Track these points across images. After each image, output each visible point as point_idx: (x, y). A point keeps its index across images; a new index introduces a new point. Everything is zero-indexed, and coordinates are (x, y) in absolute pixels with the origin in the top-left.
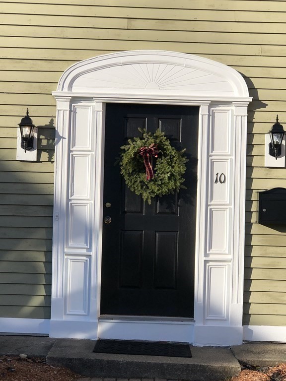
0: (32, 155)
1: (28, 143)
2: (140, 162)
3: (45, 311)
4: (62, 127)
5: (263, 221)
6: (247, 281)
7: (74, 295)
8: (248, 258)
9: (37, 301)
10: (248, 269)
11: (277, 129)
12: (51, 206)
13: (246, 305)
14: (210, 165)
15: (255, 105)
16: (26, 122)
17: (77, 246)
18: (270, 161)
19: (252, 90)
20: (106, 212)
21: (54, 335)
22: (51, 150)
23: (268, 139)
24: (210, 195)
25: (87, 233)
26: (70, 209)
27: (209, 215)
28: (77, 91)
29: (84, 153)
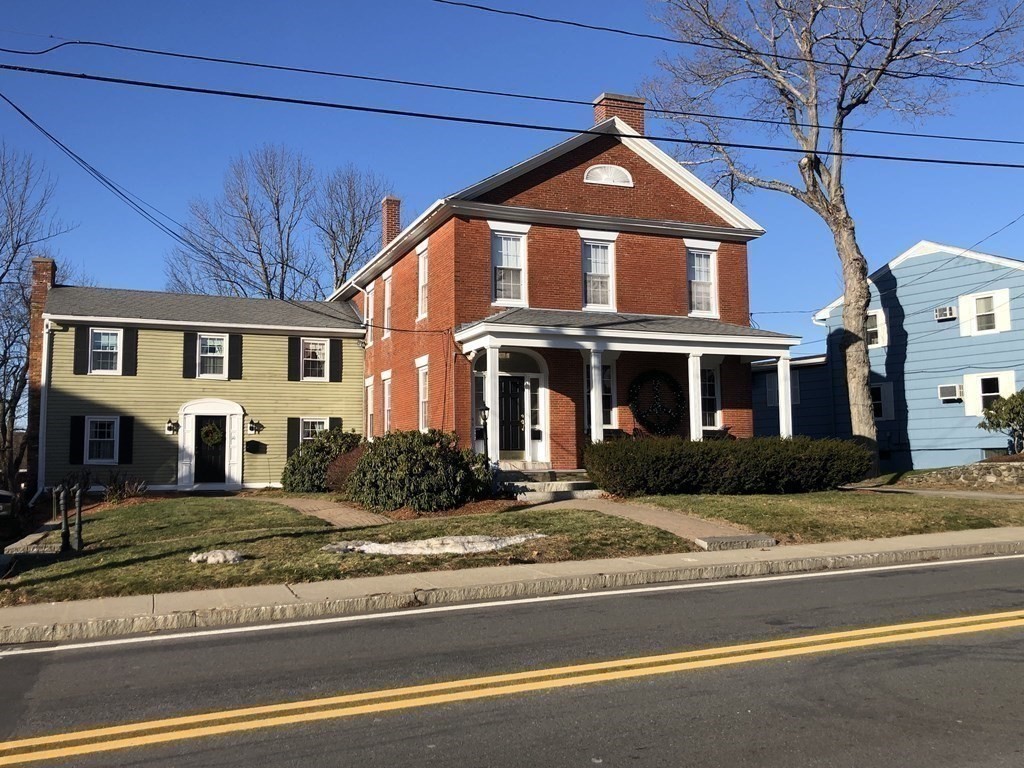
0: (171, 432)
1: (170, 429)
2: (207, 434)
3: (176, 482)
4: (181, 423)
5: (247, 451)
6: (243, 470)
7: (186, 477)
8: (243, 463)
9: (173, 479)
10: (243, 466)
11: (252, 422)
12: (178, 448)
13: (243, 477)
14: (231, 434)
15: (245, 415)
16: (170, 422)
17: (186, 461)
18: (250, 432)
19: (244, 410)
20: (196, 450)
21: (179, 489)
22: (177, 431)
23: (249, 425)
24: (230, 443)
25: (190, 456)
26: (184, 449)
27: (230, 450)
28: (186, 412)
29: (188, 431)
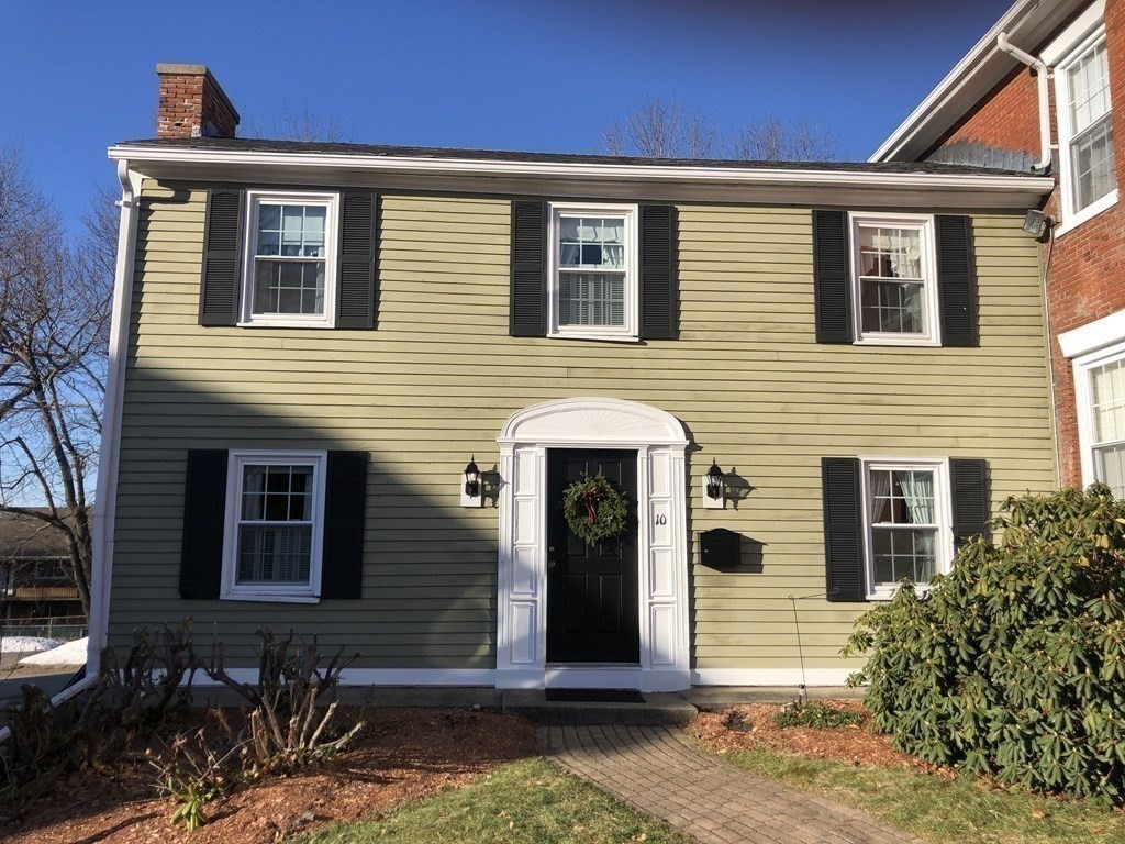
0: (477, 501)
1: (472, 489)
2: (582, 507)
3: (491, 661)
4: (505, 473)
5: (705, 561)
6: (693, 623)
7: (520, 641)
8: (692, 600)
9: (484, 650)
10: (692, 611)
11: (715, 471)
12: (496, 552)
13: (693, 648)
14: (651, 507)
15: (692, 448)
16: (472, 468)
17: (521, 592)
18: (709, 502)
19: (689, 434)
20: (550, 556)
21: (501, 684)
22: (495, 496)
23: (706, 481)
24: (651, 537)
25: (532, 579)
26: (515, 554)
27: (652, 556)
28: (521, 437)
29: (528, 498)
